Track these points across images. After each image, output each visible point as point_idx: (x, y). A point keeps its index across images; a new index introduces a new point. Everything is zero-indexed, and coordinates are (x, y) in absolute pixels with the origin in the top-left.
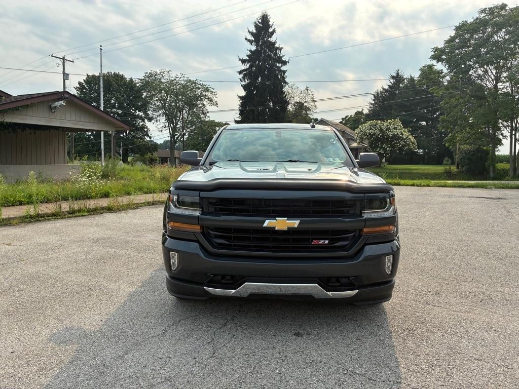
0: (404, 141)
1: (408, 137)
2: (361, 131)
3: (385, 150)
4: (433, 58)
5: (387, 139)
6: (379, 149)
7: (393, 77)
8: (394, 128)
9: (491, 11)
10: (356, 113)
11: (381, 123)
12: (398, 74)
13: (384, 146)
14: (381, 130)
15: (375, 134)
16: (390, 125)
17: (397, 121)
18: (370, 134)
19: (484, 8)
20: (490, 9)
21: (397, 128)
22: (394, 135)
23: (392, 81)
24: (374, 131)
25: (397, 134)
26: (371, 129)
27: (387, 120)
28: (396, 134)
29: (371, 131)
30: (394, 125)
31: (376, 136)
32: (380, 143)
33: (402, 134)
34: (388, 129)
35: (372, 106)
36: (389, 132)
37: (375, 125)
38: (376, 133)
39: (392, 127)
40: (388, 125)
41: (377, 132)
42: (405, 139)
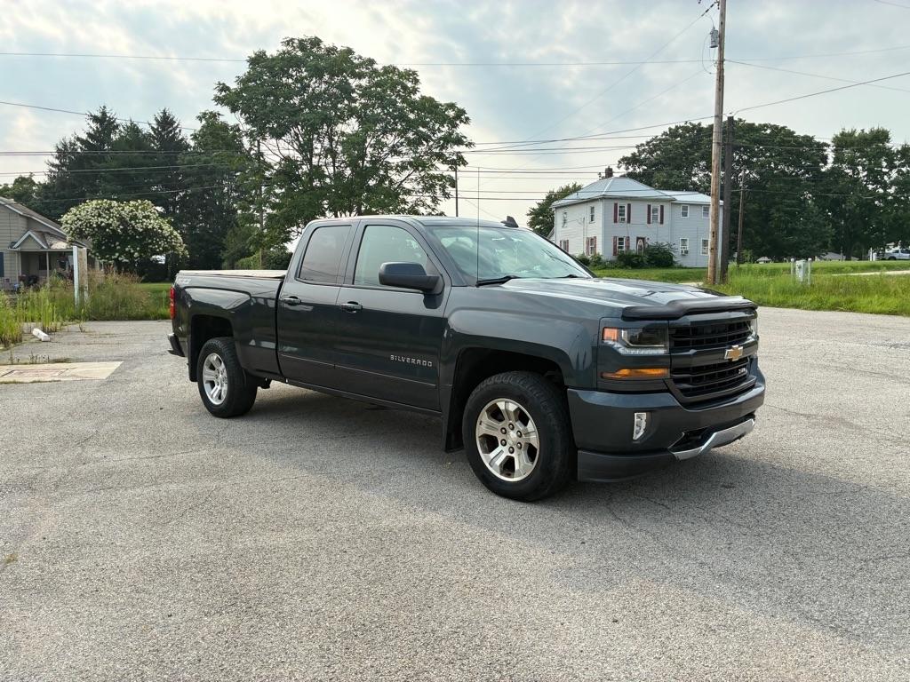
0: (166, 241)
1: (172, 233)
2: (78, 219)
3: (130, 255)
4: (218, 100)
5: (133, 237)
6: (117, 254)
7: (95, 119)
8: (144, 217)
9: (302, 45)
10: (16, 181)
11: (119, 206)
12: (104, 114)
13: (127, 249)
14: (121, 219)
15: (108, 225)
16: (137, 210)
17: (148, 205)
18: (99, 226)
19: (291, 37)
20: (301, 42)
21: (149, 216)
22: (146, 230)
23: (94, 125)
24: (108, 220)
25: (154, 228)
26: (100, 215)
27: (128, 201)
28: (150, 227)
29: (100, 220)
30: (143, 210)
31: (113, 230)
32: (117, 243)
33: (161, 228)
34: (134, 218)
35: (54, 169)
36: (136, 223)
37: (108, 209)
38: (111, 225)
39: (140, 214)
40: (132, 211)
41: (115, 223)
42: (167, 238)
